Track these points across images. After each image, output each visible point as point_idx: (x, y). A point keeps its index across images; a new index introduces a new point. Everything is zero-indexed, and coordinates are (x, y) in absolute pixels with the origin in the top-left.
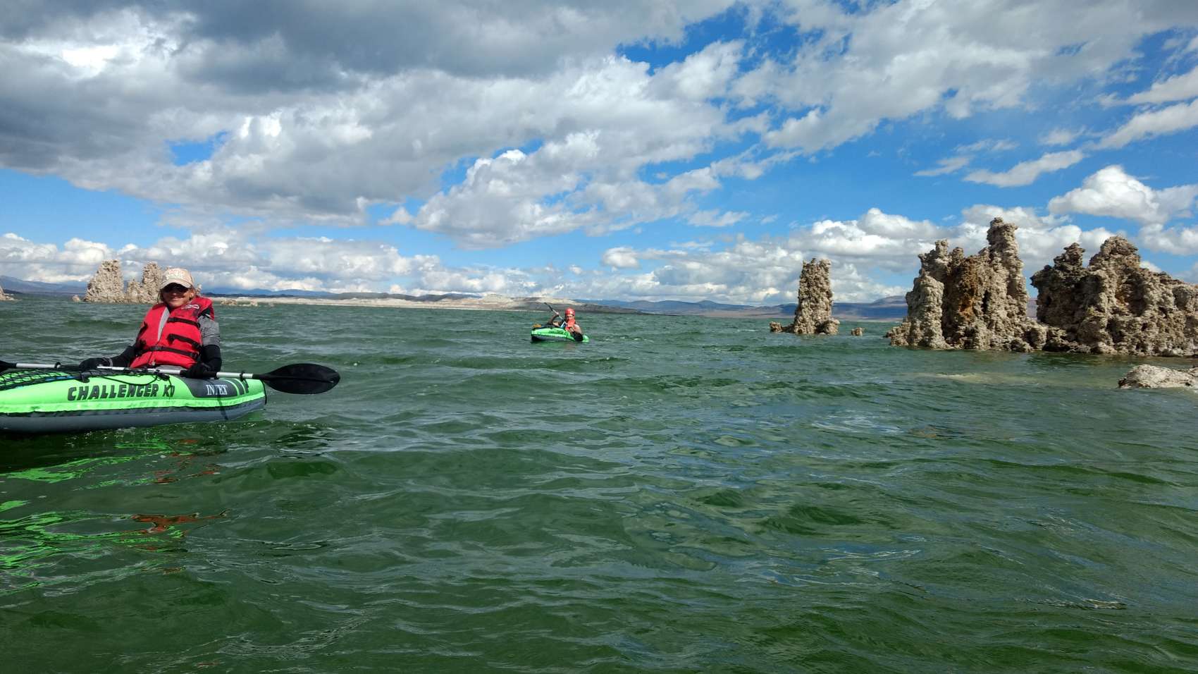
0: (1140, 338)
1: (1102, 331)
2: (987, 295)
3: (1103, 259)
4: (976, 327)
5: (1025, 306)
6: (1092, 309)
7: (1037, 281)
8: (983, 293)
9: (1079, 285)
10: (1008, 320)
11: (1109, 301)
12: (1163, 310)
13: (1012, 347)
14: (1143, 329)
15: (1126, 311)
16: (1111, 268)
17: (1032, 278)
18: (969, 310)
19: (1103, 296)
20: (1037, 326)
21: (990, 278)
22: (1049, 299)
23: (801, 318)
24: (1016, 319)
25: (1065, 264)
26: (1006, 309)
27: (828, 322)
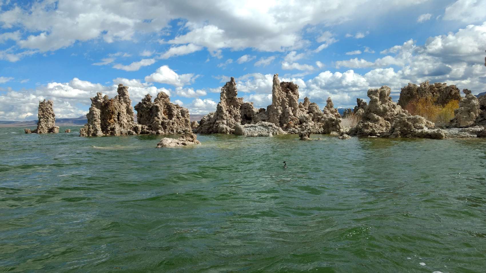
0: (172, 128)
1: (160, 126)
2: (119, 114)
3: (158, 100)
4: (115, 127)
5: (133, 118)
6: (156, 118)
7: (136, 108)
8: (117, 113)
9: (151, 109)
10: (128, 123)
11: (161, 115)
12: (178, 118)
13: (129, 134)
14: (172, 125)
15: (167, 118)
16: (161, 103)
17: (135, 107)
18: (112, 120)
19: (159, 113)
20: (137, 125)
21: (120, 107)
22: (141, 115)
23: (40, 126)
24: (130, 123)
25: (146, 102)
26: (126, 119)
27: (54, 128)
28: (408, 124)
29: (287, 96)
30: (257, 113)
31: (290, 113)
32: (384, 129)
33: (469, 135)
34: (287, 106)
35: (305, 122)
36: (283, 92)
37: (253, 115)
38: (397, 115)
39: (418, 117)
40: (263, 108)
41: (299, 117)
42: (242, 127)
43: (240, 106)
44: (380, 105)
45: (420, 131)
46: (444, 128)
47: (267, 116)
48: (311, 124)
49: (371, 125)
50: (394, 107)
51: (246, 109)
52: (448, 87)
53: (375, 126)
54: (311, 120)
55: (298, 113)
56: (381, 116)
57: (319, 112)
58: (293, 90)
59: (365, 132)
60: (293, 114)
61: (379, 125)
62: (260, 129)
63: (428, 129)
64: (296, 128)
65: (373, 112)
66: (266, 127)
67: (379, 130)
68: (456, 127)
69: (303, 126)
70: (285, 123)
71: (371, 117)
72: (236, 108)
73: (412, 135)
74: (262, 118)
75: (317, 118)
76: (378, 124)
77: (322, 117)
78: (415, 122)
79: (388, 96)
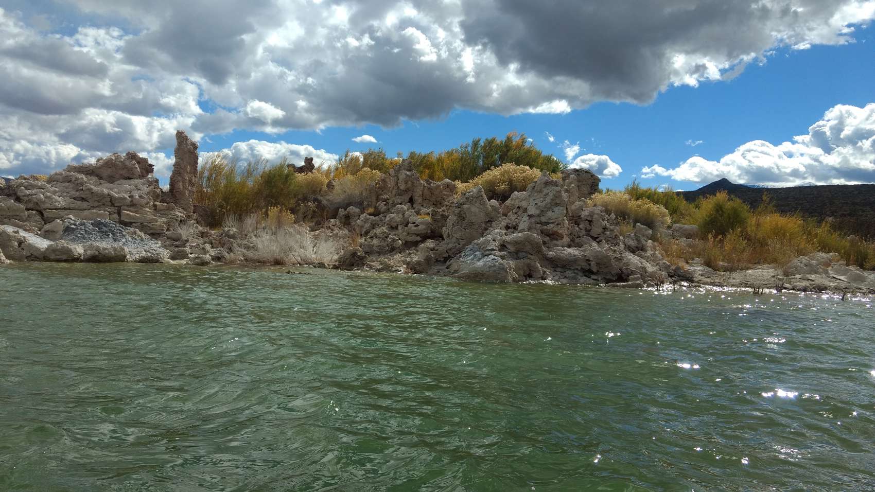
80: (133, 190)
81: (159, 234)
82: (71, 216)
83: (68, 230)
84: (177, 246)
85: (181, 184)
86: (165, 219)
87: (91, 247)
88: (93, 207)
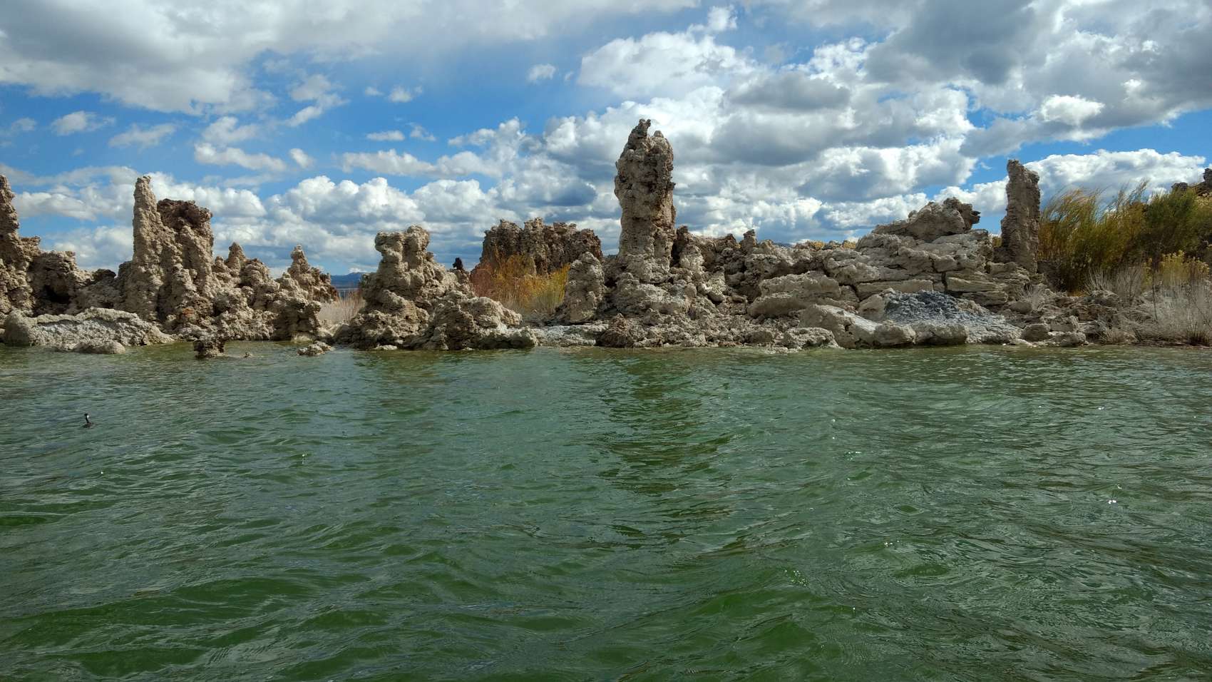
28: (462, 316)
29: (179, 239)
30: (88, 283)
31: (186, 285)
32: (416, 327)
33: (581, 339)
34: (180, 266)
35: (228, 309)
36: (166, 228)
37: (75, 289)
38: (444, 294)
39: (486, 300)
40: (106, 268)
41: (212, 296)
42: (29, 323)
43: (27, 260)
44: (406, 271)
45: (488, 332)
46: (541, 324)
47: (118, 292)
48: (248, 313)
49: (384, 319)
50: (438, 276)
51: (49, 270)
52: (578, 233)
53: (393, 321)
54: (245, 303)
55: (211, 286)
56: (407, 297)
57: (269, 284)
58: (196, 224)
59: (369, 337)
60: (195, 289)
61: (402, 319)
62: (91, 329)
63: (508, 327)
64: (203, 327)
65: (388, 288)
66: (109, 323)
67: (401, 330)
68: (563, 322)
69: (222, 321)
70: (173, 312)
71: (383, 300)
72: (13, 268)
73: (472, 342)
74: (102, 297)
75: (262, 299)
76: (400, 317)
77: (276, 298)
78: (479, 313)
79: (423, 249)
80: (959, 248)
81: (999, 306)
82: (891, 290)
83: (890, 307)
84: (1028, 321)
85: (1018, 234)
86: (1003, 285)
87: (922, 328)
88: (913, 276)
